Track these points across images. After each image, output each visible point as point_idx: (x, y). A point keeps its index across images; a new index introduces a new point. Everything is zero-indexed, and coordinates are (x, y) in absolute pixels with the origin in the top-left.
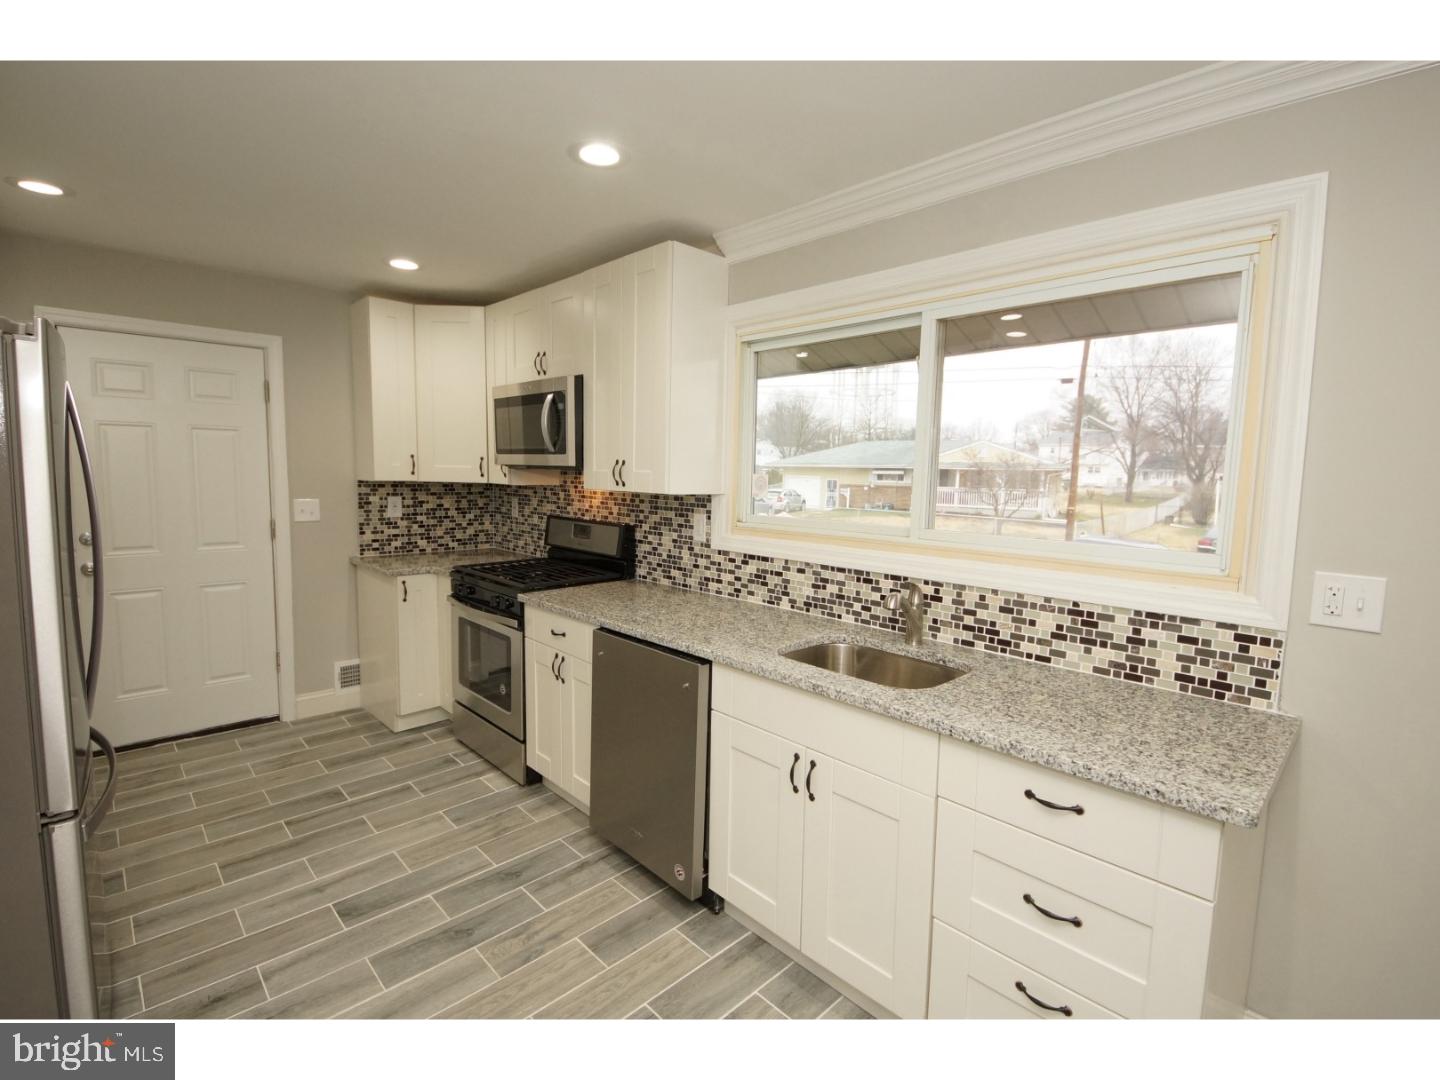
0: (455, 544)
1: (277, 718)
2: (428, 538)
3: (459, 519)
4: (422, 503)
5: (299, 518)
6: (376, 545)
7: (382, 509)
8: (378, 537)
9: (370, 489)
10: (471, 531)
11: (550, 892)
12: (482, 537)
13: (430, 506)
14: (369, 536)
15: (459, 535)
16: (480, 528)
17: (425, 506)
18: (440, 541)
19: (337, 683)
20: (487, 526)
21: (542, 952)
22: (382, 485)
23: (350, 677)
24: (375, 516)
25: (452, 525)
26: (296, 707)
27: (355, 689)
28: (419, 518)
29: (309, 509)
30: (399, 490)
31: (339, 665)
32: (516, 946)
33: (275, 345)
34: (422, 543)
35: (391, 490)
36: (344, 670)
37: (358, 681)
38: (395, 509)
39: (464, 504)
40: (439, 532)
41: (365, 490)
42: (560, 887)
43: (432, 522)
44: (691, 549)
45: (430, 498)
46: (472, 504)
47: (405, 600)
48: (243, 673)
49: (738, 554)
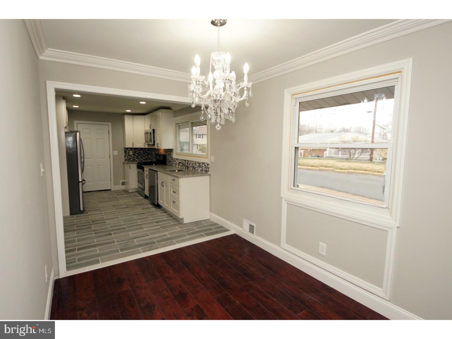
0: (143, 160)
1: (111, 190)
2: (138, 159)
3: (144, 155)
4: (136, 152)
5: (114, 154)
6: (128, 159)
7: (129, 153)
8: (128, 158)
9: (126, 150)
10: (146, 157)
12: (148, 159)
13: (138, 152)
14: (126, 158)
15: (144, 158)
16: (148, 157)
17: (137, 152)
18: (140, 159)
19: (121, 185)
20: (149, 156)
22: (129, 148)
23: (123, 184)
24: (127, 154)
25: (142, 156)
26: (114, 188)
27: (124, 186)
28: (136, 155)
29: (116, 153)
30: (132, 149)
33: (110, 124)
34: (136, 159)
35: (130, 149)
36: (122, 182)
37: (125, 185)
38: (131, 153)
39: (145, 152)
40: (140, 157)
41: (126, 149)
43: (138, 155)
45: (138, 151)
46: (146, 152)
47: (130, 168)
48: (105, 181)
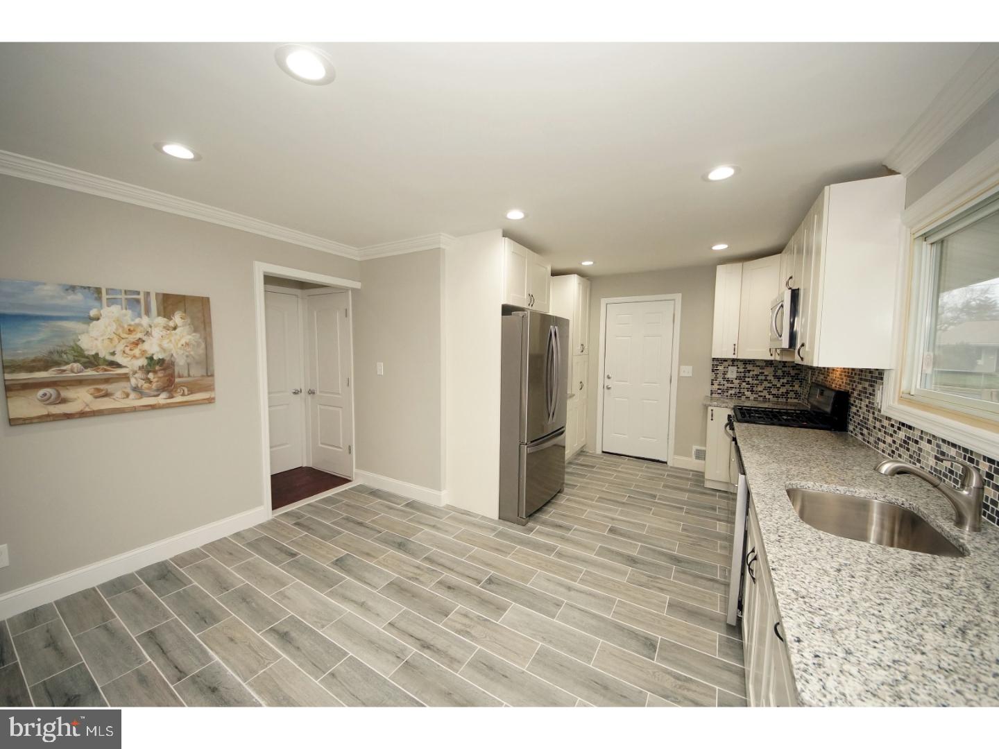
0: (771, 397)
1: (666, 463)
2: (752, 391)
3: (775, 382)
4: (749, 371)
5: (682, 374)
6: (720, 391)
7: (725, 374)
8: (721, 387)
9: (718, 362)
10: (783, 390)
11: (683, 576)
12: (792, 395)
13: (755, 373)
14: (716, 386)
15: (774, 391)
16: (791, 388)
17: (751, 373)
18: (760, 394)
19: (694, 457)
20: (797, 387)
21: (650, 588)
22: (725, 360)
23: (699, 455)
24: (720, 376)
25: (769, 385)
26: (675, 461)
27: (700, 461)
28: (747, 379)
29: (688, 371)
30: (736, 363)
31: (695, 447)
32: (644, 579)
33: (678, 298)
34: (748, 394)
35: (731, 363)
36: (697, 451)
37: (703, 458)
38: (732, 373)
39: (780, 373)
40: (760, 388)
41: (715, 363)
42: (690, 578)
43: (755, 382)
44: (874, 413)
45: (755, 368)
46: (785, 374)
47: (712, 420)
48: (655, 439)
49: (896, 421)
